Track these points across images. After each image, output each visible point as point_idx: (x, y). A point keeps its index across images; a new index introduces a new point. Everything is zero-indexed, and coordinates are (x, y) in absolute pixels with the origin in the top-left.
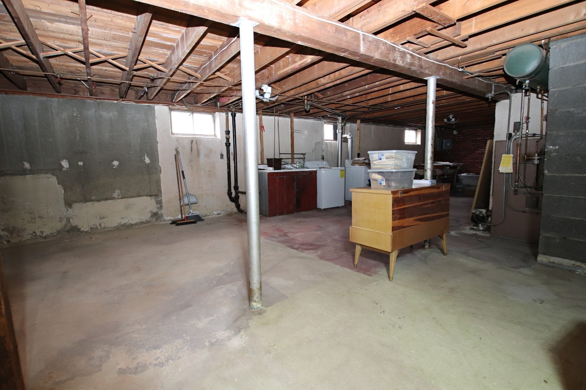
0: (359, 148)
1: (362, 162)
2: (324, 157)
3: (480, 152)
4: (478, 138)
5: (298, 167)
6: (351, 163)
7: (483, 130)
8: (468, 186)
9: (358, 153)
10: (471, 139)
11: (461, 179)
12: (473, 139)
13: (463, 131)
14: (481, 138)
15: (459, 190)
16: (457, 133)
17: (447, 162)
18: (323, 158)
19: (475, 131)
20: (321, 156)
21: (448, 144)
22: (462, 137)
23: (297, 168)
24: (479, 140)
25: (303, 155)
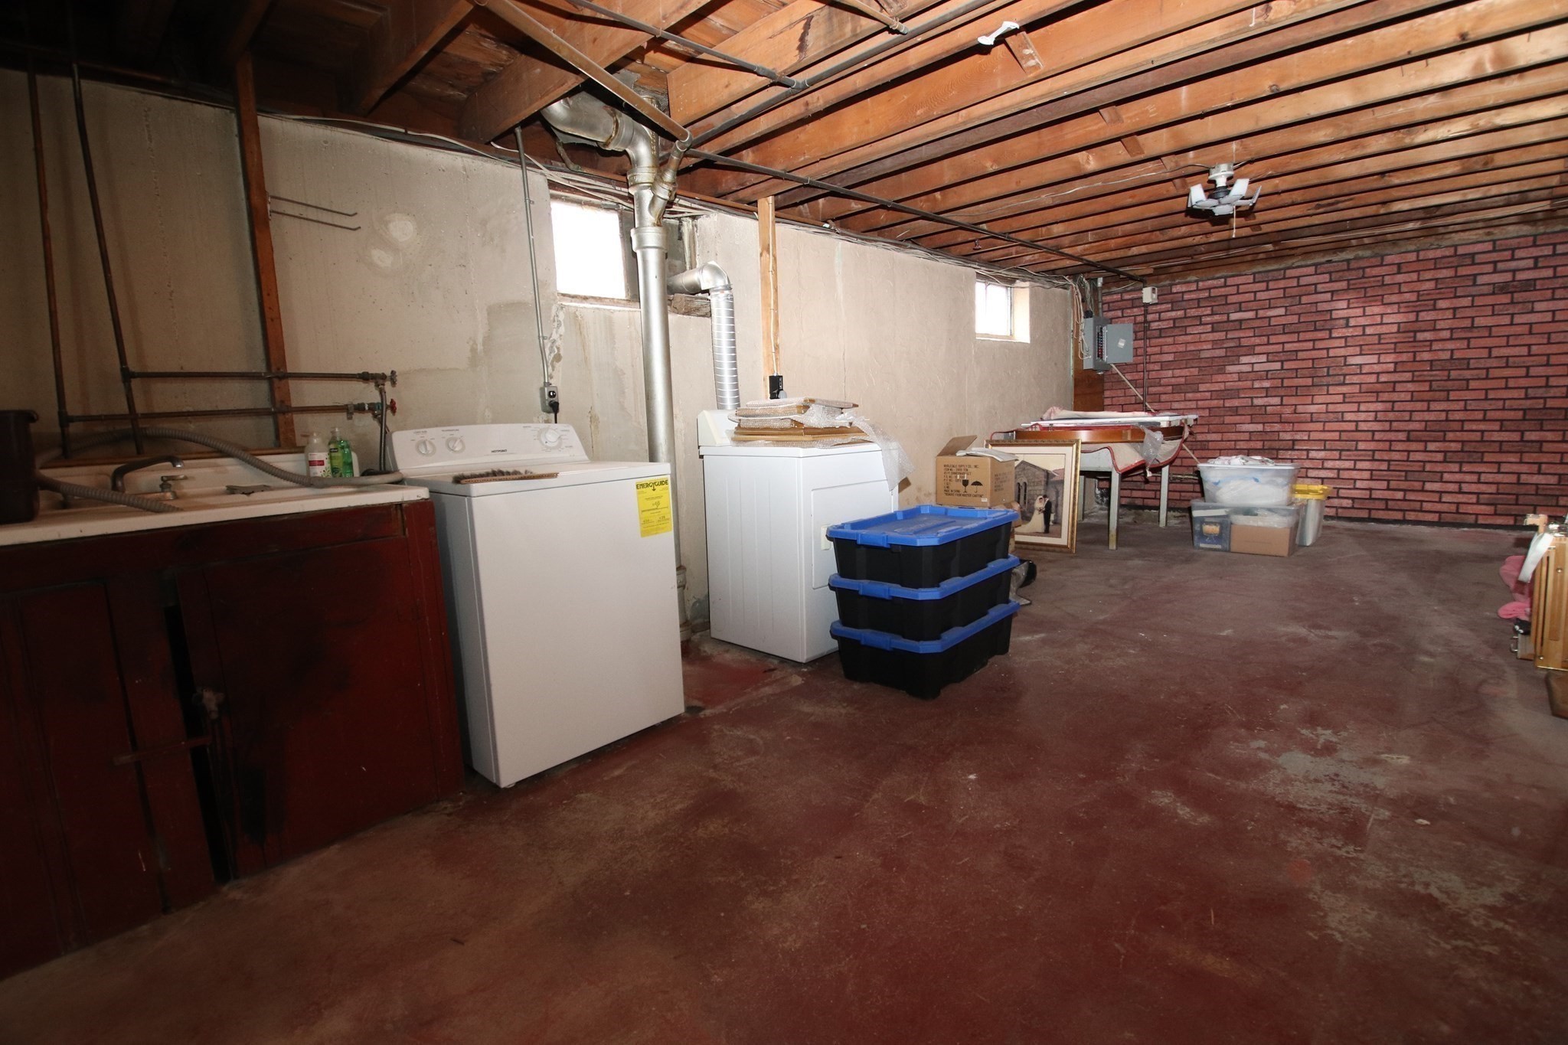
0: (777, 347)
1: (787, 424)
2: (561, 399)
3: (1248, 368)
4: (1234, 316)
5: (319, 471)
6: (728, 432)
7: (1254, 282)
8: (1248, 512)
9: (772, 378)
10: (1209, 319)
11: (1216, 484)
12: (1217, 318)
13: (1174, 290)
14: (1250, 315)
15: (1207, 528)
16: (1155, 296)
17: (1137, 413)
18: (554, 407)
19: (1225, 286)
20: (542, 390)
21: (1121, 344)
22: (1173, 314)
23: (307, 482)
24: (1240, 321)
25: (372, 385)
